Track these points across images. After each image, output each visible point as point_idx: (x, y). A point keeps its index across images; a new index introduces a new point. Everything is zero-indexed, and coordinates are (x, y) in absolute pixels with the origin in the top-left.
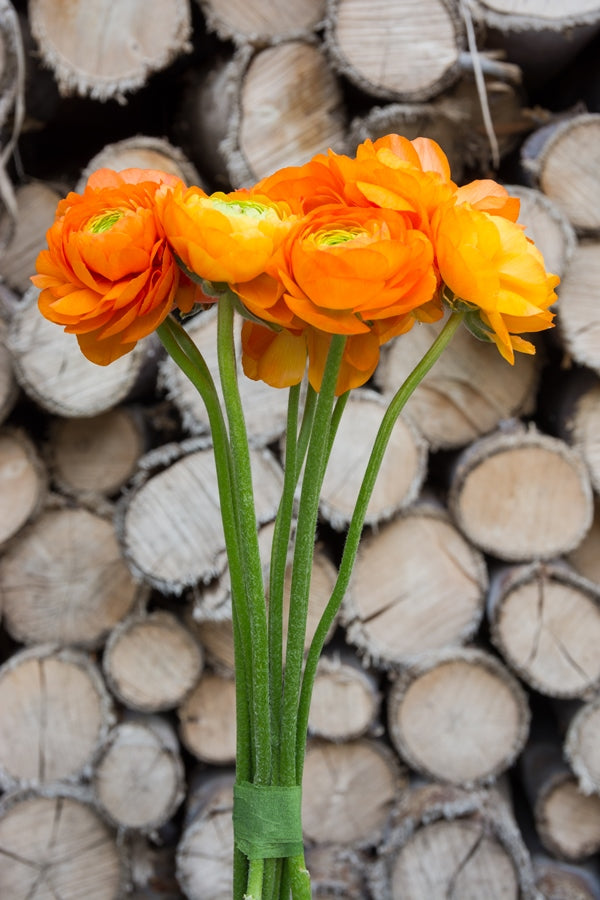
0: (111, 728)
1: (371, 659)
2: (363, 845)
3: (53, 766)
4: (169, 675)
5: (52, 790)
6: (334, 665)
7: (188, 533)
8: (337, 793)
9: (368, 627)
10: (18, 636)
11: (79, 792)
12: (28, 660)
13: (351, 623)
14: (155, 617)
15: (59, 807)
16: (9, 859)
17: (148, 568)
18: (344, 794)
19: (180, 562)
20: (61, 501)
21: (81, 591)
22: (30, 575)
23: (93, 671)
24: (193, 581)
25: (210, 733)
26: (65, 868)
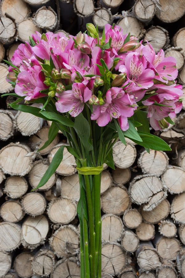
0: (123, 231)
1: (176, 221)
2: (172, 260)
3: (112, 238)
4: (136, 222)
5: (112, 243)
6: (168, 222)
7: (143, 193)
8: (168, 248)
9: (175, 215)
10: (104, 212)
11: (118, 244)
12: (108, 216)
13: (172, 214)
14: (133, 210)
15: (113, 246)
17: (135, 200)
18: (169, 249)
19: (141, 199)
20: (114, 185)
21: (117, 203)
22: (107, 200)
23: (121, 220)
24: (144, 202)
25: (142, 234)
26: (114, 259)
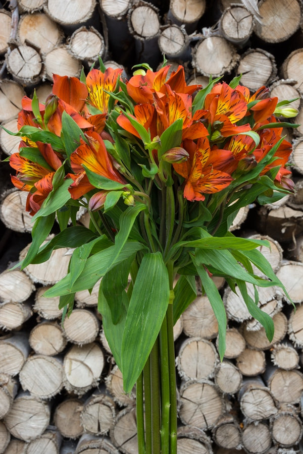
0: (218, 363)
1: (297, 345)
2: (294, 403)
3: (200, 374)
4: (236, 348)
5: (201, 381)
6: (286, 346)
8: (286, 386)
9: (296, 335)
10: (187, 335)
11: (210, 382)
12: (194, 341)
13: (290, 334)
14: (232, 330)
15: (203, 386)
16: (188, 401)
17: (233, 314)
18: (288, 387)
19: (243, 313)
20: (201, 293)
21: (207, 321)
22: (191, 316)
23: (213, 345)
24: (247, 318)
25: (246, 366)
26: (205, 405)
